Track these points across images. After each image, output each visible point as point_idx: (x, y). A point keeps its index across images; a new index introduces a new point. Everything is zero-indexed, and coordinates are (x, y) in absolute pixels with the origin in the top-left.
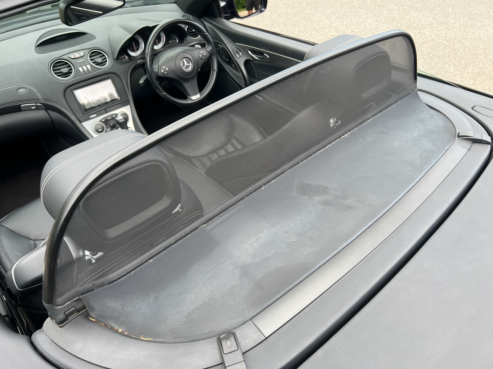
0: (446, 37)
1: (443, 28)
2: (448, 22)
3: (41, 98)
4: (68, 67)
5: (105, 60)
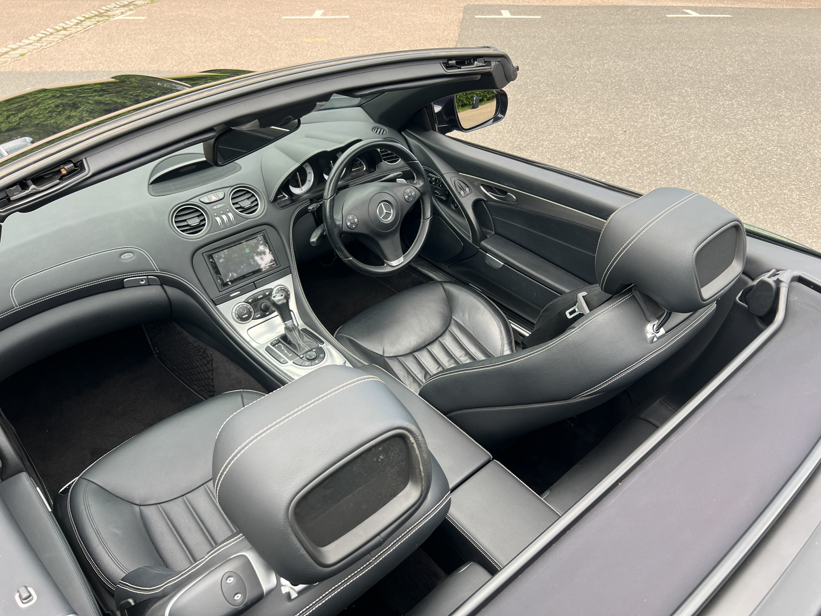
0: (781, 142)
1: (774, 126)
2: (781, 116)
3: (156, 268)
4: (199, 216)
5: (256, 203)
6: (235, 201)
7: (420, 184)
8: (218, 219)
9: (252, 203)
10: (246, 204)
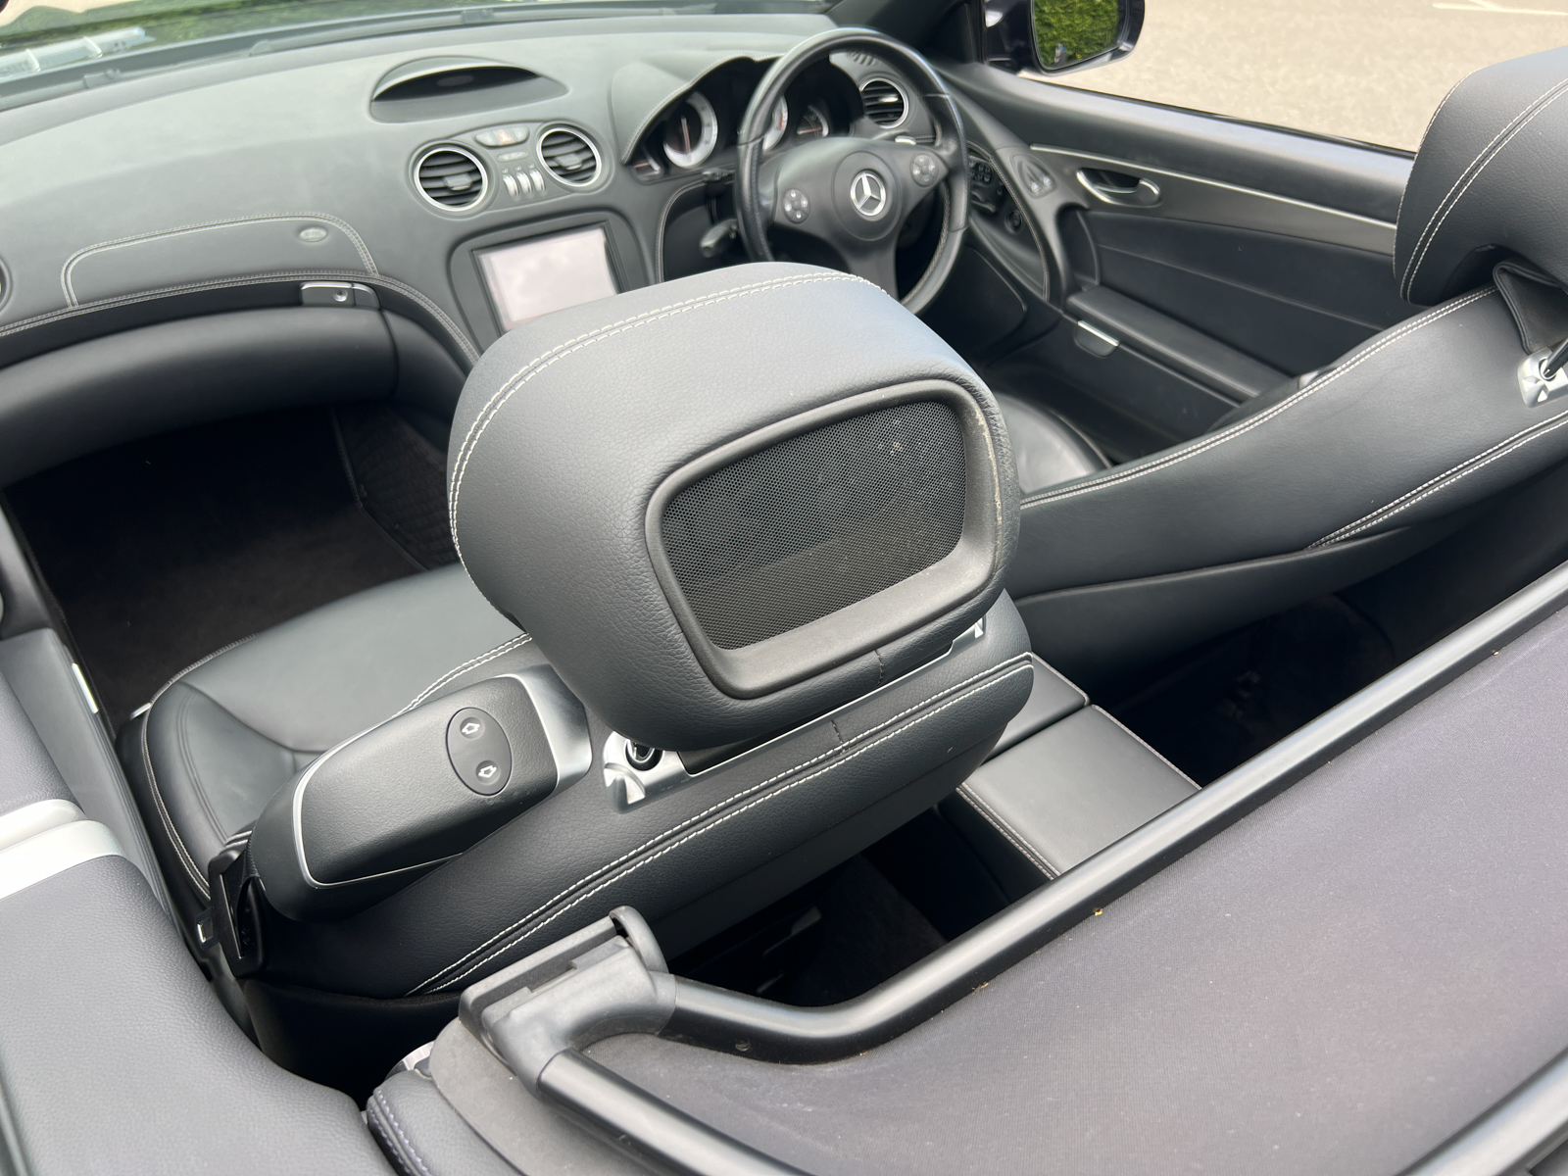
3: (372, 268)
4: (470, 173)
5: (590, 164)
6: (550, 153)
7: (948, 148)
8: (510, 182)
9: (585, 162)
10: (572, 161)
